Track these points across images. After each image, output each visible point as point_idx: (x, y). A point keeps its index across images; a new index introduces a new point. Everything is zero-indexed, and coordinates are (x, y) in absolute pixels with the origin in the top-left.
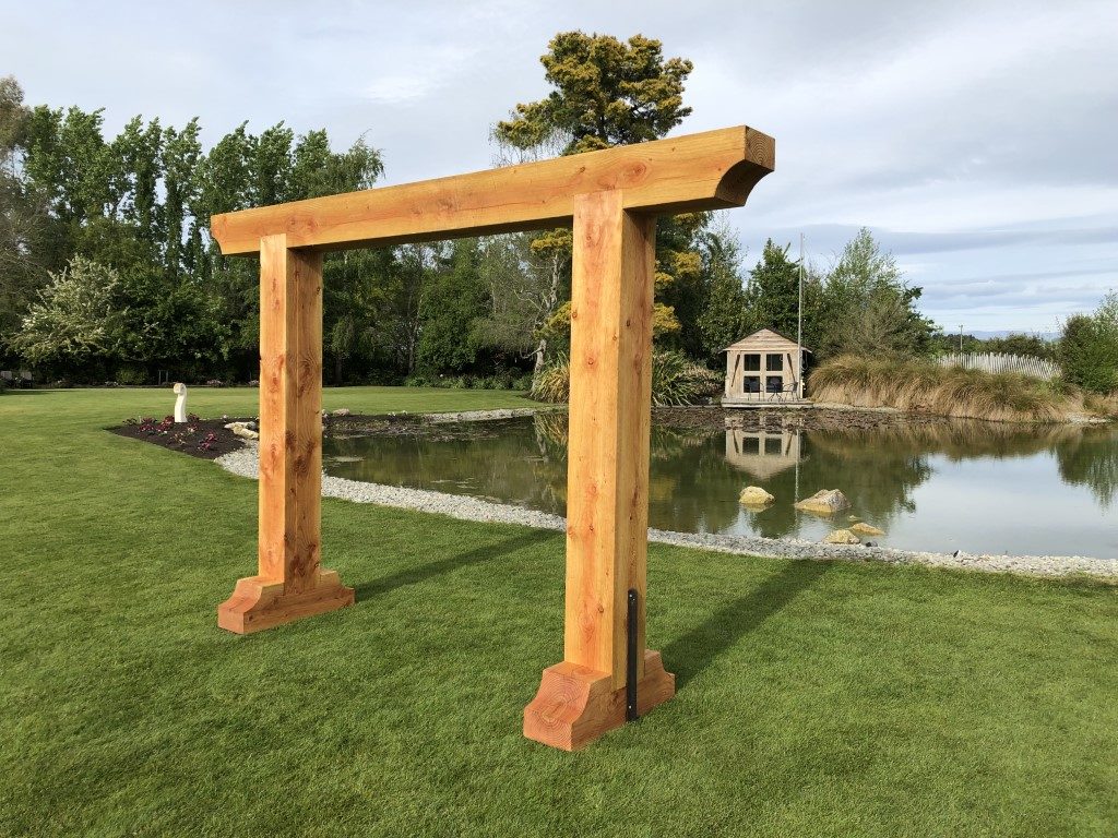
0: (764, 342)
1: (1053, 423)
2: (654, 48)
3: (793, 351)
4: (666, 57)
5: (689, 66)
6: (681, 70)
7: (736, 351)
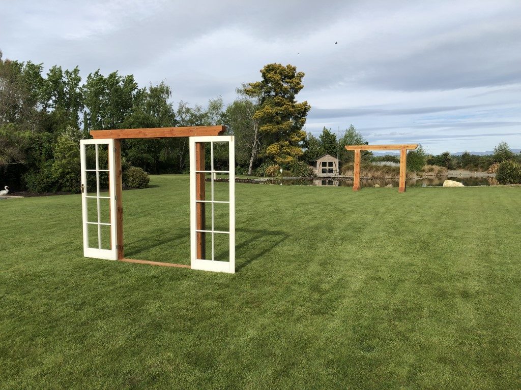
0: (328, 158)
1: (411, 179)
2: (294, 69)
3: (336, 161)
4: (298, 71)
5: (304, 74)
6: (301, 76)
7: (319, 161)
